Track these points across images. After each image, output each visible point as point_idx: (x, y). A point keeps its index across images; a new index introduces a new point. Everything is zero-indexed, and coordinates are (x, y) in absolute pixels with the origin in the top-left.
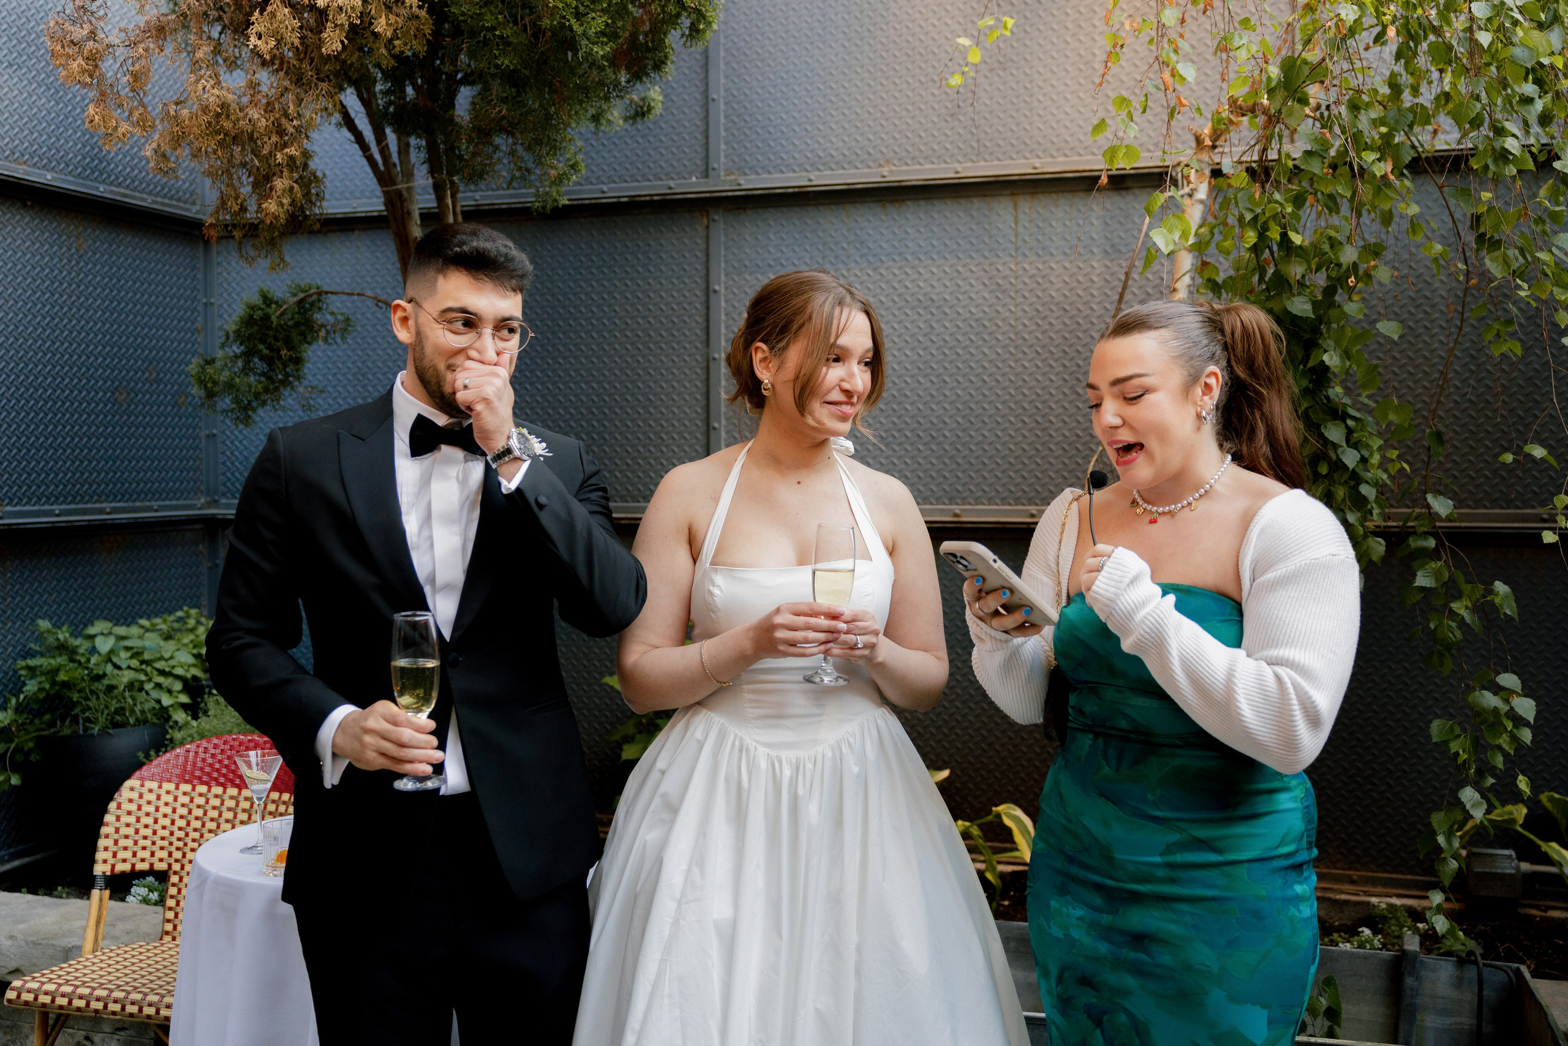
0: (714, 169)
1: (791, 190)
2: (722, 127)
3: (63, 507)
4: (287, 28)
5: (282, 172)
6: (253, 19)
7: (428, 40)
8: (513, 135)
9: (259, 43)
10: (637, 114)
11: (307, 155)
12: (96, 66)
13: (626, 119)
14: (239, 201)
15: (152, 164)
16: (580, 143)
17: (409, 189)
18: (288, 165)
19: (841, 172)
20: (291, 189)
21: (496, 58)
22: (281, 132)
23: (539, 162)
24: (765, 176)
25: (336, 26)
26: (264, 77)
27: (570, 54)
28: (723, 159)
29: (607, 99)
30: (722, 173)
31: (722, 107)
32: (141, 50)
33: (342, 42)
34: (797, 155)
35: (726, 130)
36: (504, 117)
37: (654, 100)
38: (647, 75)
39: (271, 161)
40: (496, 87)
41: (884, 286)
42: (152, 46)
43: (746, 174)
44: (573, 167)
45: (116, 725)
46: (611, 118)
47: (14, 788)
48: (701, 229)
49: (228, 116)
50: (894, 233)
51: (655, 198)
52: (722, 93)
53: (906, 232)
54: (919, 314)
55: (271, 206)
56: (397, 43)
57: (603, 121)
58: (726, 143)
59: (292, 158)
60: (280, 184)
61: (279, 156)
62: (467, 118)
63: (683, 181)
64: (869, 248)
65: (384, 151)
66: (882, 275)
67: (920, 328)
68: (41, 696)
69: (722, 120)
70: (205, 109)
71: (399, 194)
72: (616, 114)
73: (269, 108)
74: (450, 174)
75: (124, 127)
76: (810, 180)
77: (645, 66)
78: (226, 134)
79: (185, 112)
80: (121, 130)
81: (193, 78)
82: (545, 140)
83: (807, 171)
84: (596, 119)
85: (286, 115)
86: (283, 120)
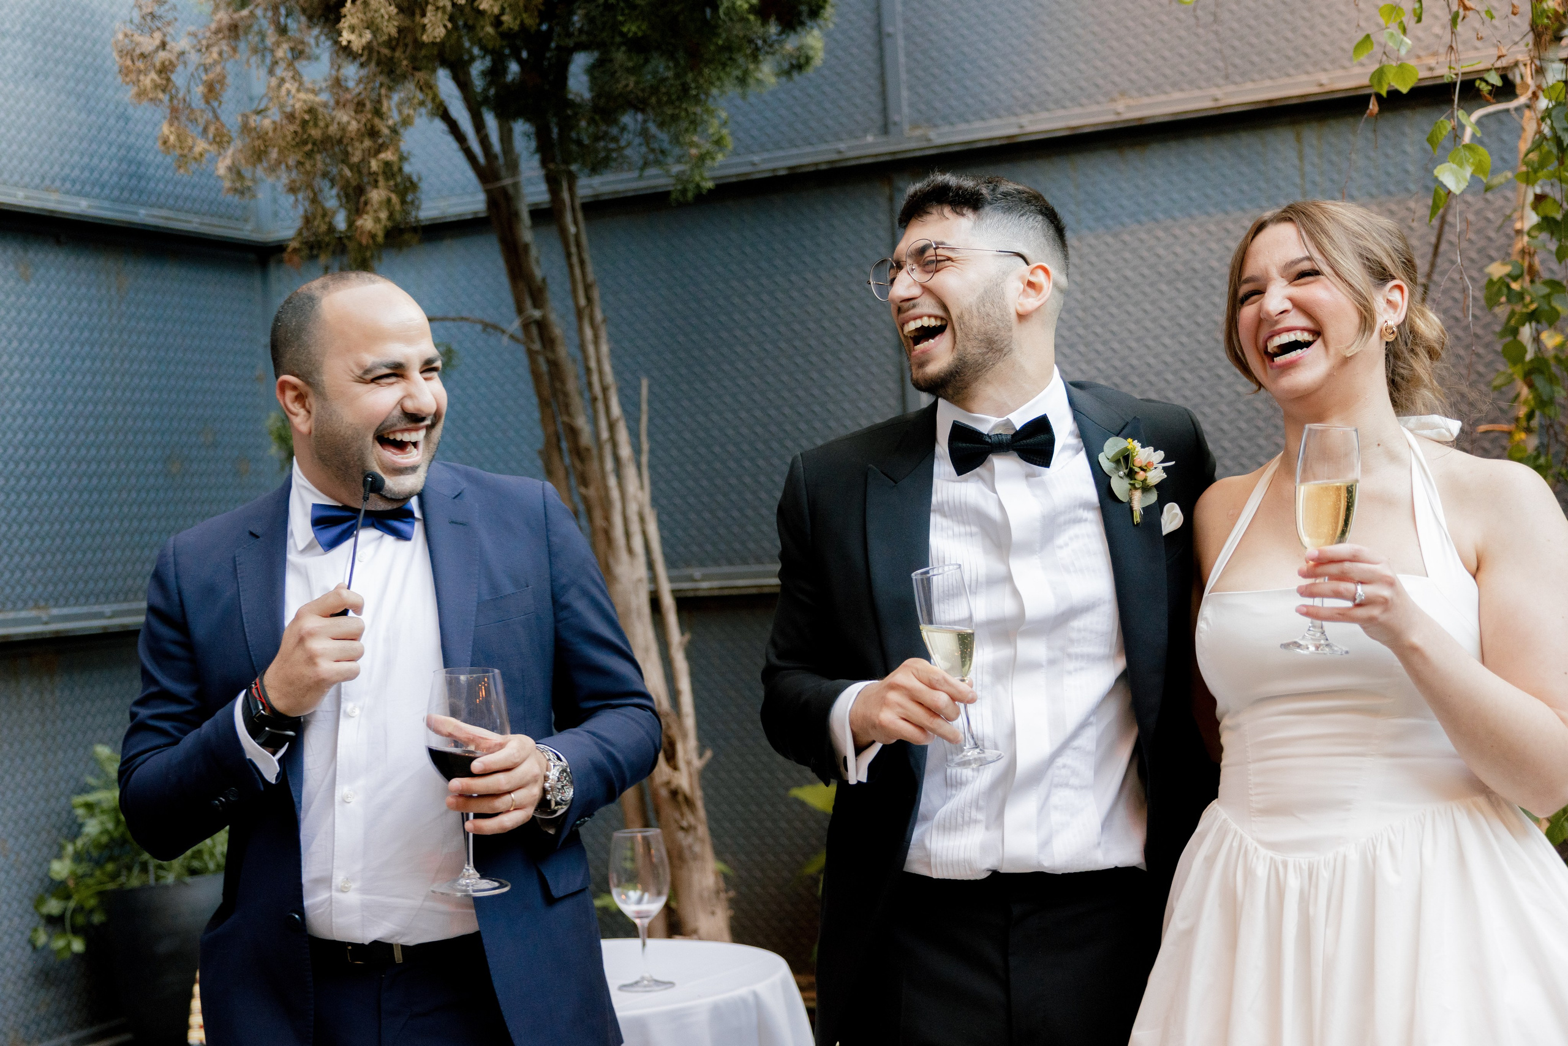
0: (895, 124)
1: (997, 143)
2: (902, 71)
3: (116, 607)
4: (382, 17)
5: (376, 181)
6: (344, 11)
7: (540, 11)
8: (643, 111)
9: (353, 37)
10: (792, 67)
11: (402, 158)
12: (168, 80)
13: (778, 75)
14: (327, 219)
15: (227, 184)
16: (724, 115)
17: (516, 185)
18: (384, 173)
19: (1061, 112)
20: (389, 200)
21: (622, 24)
22: (373, 133)
23: (676, 140)
24: (963, 126)
25: (437, 8)
26: (351, 72)
27: (708, 11)
28: (906, 110)
29: (755, 58)
30: (906, 127)
31: (901, 42)
32: (215, 56)
33: (445, 26)
34: (1002, 96)
35: (909, 71)
36: (631, 92)
37: (812, 48)
38: (802, 24)
39: (365, 171)
40: (620, 56)
41: (1127, 255)
42: (225, 48)
43: (936, 126)
44: (719, 142)
45: (193, 872)
46: (760, 76)
47: (76, 955)
48: (883, 202)
49: (316, 125)
50: (1137, 187)
51: (824, 167)
52: (900, 25)
53: (1154, 184)
54: (1178, 290)
55: (367, 223)
56: (505, 18)
57: (751, 81)
58: (911, 88)
59: (387, 164)
60: (376, 195)
61: (374, 165)
62: (587, 95)
63: (854, 143)
64: (1105, 209)
65: (484, 141)
66: (1124, 242)
67: (1180, 308)
68: (104, 839)
69: (902, 59)
70: (291, 117)
71: (504, 191)
72: (766, 71)
73: (360, 106)
74: (567, 162)
75: (201, 145)
76: (1021, 127)
77: (800, 14)
78: (314, 144)
79: (267, 123)
80: (197, 149)
81: (274, 82)
82: (683, 114)
83: (1016, 115)
84: (742, 81)
85: (378, 113)
86: (377, 121)
